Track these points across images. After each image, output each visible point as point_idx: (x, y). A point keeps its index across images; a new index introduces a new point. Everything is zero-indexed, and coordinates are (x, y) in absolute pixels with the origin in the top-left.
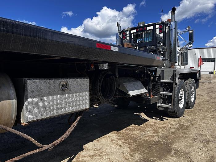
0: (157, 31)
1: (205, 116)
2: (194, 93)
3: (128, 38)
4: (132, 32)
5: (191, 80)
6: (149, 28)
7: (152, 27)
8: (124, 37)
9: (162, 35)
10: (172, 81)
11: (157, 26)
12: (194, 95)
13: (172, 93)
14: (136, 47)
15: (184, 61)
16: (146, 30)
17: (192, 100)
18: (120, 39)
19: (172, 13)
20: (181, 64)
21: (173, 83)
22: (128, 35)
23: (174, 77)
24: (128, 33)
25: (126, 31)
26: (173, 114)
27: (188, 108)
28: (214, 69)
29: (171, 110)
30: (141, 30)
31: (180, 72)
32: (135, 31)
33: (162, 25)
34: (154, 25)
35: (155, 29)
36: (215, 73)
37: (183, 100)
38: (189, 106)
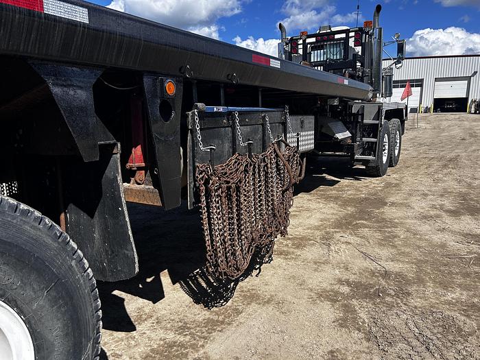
0: (351, 43)
1: (417, 174)
2: (398, 141)
3: (301, 52)
4: (309, 40)
5: (396, 121)
6: (337, 36)
7: (344, 35)
8: (295, 49)
9: (359, 49)
10: (377, 122)
11: (352, 34)
12: (398, 145)
13: (376, 138)
14: (316, 68)
15: (386, 91)
16: (334, 39)
17: (397, 152)
18: (285, 52)
19: (376, 14)
20: (382, 94)
21: (378, 124)
22: (301, 46)
23: (378, 116)
24: (301, 42)
25: (297, 40)
26: (374, 171)
27: (391, 166)
28: (421, 103)
29: (373, 165)
30: (324, 39)
31: (385, 108)
32: (313, 40)
33: (360, 32)
34: (347, 32)
35: (348, 37)
36: (422, 110)
37: (386, 151)
38: (392, 162)
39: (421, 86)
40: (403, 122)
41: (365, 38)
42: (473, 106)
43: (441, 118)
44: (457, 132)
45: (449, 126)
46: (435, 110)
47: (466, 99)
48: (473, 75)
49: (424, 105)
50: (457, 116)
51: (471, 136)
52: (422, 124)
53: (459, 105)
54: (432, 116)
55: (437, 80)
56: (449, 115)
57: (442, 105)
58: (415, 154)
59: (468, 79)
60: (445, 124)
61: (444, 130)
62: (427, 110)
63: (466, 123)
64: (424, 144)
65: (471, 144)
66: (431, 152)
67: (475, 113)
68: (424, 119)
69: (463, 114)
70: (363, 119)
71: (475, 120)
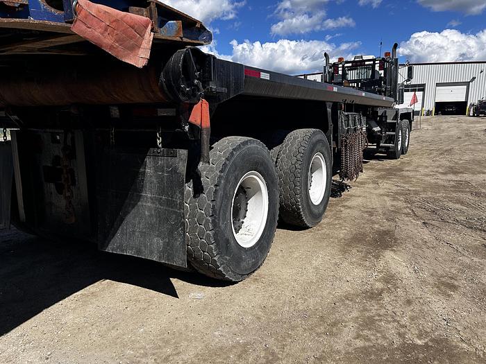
0: (377, 68)
2: (408, 136)
3: (340, 73)
4: (346, 65)
5: (406, 121)
6: (367, 63)
7: (371, 63)
8: (336, 71)
9: (382, 72)
10: (395, 121)
11: (377, 62)
12: (407, 139)
13: (395, 132)
15: (399, 100)
16: (365, 65)
17: (406, 143)
18: (329, 72)
19: (394, 49)
21: (396, 123)
22: (341, 69)
23: (395, 117)
24: (341, 66)
25: (338, 65)
26: (392, 155)
27: (403, 153)
28: (423, 106)
29: (392, 150)
30: (357, 64)
31: (400, 112)
32: (350, 65)
33: (383, 62)
34: (374, 60)
35: (374, 64)
36: (424, 113)
37: (400, 142)
38: (404, 151)
39: (423, 90)
40: (410, 122)
41: (386, 65)
42: (472, 110)
43: (442, 120)
44: (455, 132)
45: (449, 127)
46: (437, 113)
47: (465, 103)
48: (472, 81)
49: (426, 108)
50: (457, 119)
51: (467, 135)
52: (424, 126)
53: (458, 108)
54: (433, 118)
55: (438, 85)
56: (449, 118)
57: (443, 108)
58: (419, 147)
59: (467, 84)
60: (445, 125)
61: (443, 131)
62: (429, 113)
63: (464, 124)
64: (426, 142)
65: (465, 141)
66: (431, 146)
67: (474, 116)
68: (427, 121)
69: (462, 117)
70: (386, 119)
71: (472, 123)
